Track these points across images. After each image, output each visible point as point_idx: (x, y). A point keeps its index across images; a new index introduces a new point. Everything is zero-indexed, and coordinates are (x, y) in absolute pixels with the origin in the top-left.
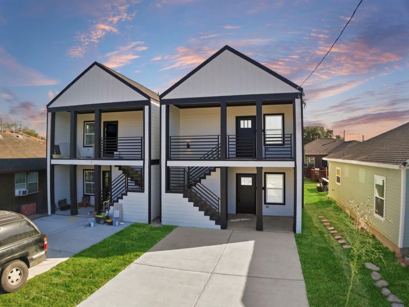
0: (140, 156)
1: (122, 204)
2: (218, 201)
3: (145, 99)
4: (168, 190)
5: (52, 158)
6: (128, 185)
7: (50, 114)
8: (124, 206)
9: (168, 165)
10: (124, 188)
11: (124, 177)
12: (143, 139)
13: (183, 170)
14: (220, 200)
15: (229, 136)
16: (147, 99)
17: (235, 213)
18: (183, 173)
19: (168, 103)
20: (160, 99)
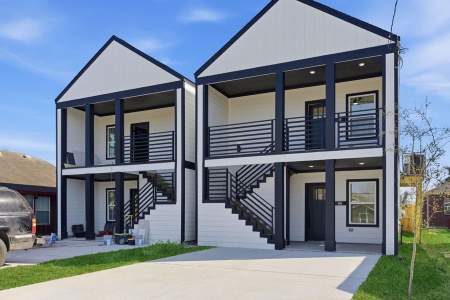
0: (171, 156)
1: (148, 221)
2: (272, 211)
3: (177, 79)
4: (206, 199)
5: (63, 167)
6: (156, 196)
7: (59, 111)
8: (151, 223)
9: (206, 166)
10: (152, 200)
11: (151, 186)
12: (174, 133)
13: (225, 171)
14: (274, 210)
15: (287, 119)
16: (179, 80)
17: (303, 240)
18: (225, 175)
19: (205, 82)
20: (196, 77)
